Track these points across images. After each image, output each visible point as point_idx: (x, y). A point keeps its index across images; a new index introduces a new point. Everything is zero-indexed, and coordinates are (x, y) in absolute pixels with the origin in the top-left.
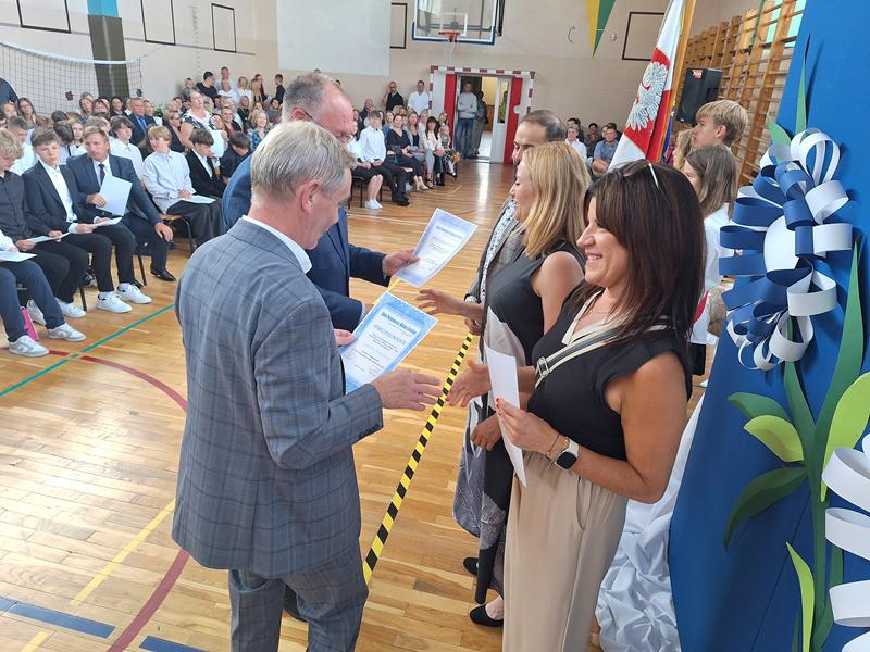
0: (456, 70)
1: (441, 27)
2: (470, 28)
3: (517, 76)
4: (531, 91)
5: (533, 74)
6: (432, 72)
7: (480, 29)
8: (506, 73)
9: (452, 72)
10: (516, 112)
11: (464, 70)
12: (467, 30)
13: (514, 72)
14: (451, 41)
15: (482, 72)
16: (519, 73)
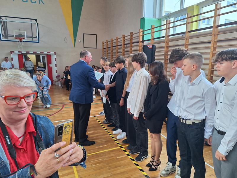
1: (14, 36)
5: (55, 53)
6: (11, 53)
7: (32, 37)
9: (21, 53)
10: (50, 66)
11: (26, 52)
12: (27, 37)
13: (48, 52)
14: (20, 41)
15: (34, 53)
16: (50, 53)
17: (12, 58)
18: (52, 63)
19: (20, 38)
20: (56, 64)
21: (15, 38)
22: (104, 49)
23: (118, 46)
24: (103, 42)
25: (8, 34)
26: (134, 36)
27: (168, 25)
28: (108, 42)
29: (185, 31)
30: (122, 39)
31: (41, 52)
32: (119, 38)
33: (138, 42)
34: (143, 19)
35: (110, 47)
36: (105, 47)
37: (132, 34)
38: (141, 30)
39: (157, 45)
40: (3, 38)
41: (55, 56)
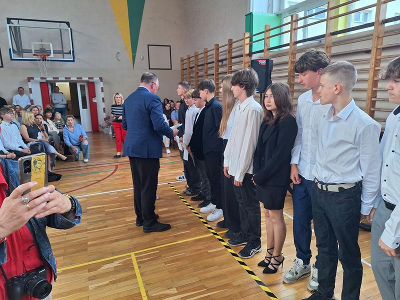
0: (48, 79)
1: (33, 51)
3: (90, 80)
4: (102, 88)
5: (101, 79)
6: (30, 82)
7: (62, 52)
8: (84, 79)
9: (44, 81)
10: (94, 101)
11: (54, 78)
12: (54, 53)
13: (89, 78)
14: (43, 60)
15: (67, 79)
16: (92, 78)
17: (30, 89)
18: (97, 95)
19: (43, 54)
20: (103, 98)
21: (34, 55)
22: (183, 69)
23: (207, 64)
24: (181, 58)
25: (23, 49)
26: (234, 45)
27: (294, 24)
28: (189, 58)
29: (324, 33)
30: (213, 52)
31: (78, 78)
32: (208, 50)
33: (242, 56)
34: (250, 16)
35: (194, 67)
36: (185, 66)
37: (231, 42)
38: (248, 35)
39: (275, 61)
40: (14, 55)
41: (101, 85)
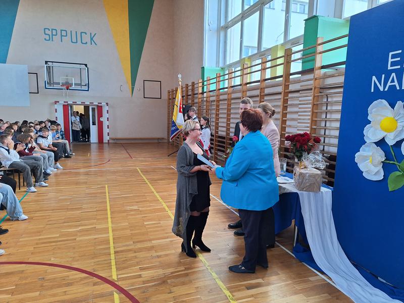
0: (69, 103)
1: (61, 83)
2: (76, 84)
3: (99, 105)
4: (108, 111)
5: (107, 104)
6: (56, 104)
7: (80, 85)
8: (94, 104)
9: (66, 104)
10: (101, 120)
11: (73, 102)
12: (74, 85)
13: (98, 103)
14: (67, 89)
16: (101, 103)
17: (56, 110)
18: (103, 116)
19: (67, 85)
20: (108, 118)
21: (61, 86)
22: (169, 99)
24: (168, 91)
25: (54, 81)
26: (196, 86)
28: (173, 91)
33: (197, 94)
37: (193, 84)
38: (202, 80)
40: (48, 85)
41: (107, 108)
